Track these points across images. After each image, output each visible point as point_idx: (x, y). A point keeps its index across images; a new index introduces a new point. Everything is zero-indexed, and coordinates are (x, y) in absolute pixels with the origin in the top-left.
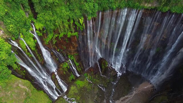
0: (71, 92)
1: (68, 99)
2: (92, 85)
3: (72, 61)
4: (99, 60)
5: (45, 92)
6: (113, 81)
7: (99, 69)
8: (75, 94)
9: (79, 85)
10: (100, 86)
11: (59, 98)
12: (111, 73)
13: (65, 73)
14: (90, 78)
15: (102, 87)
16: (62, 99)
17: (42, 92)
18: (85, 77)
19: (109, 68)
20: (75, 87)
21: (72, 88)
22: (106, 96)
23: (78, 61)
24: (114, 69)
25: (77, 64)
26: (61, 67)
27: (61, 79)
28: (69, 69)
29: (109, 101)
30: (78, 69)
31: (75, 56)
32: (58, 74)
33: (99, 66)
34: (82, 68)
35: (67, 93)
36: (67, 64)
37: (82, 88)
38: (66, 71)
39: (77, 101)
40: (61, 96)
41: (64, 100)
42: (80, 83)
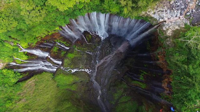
0: (65, 64)
1: (65, 69)
2: (81, 53)
3: (59, 43)
4: (83, 33)
5: (45, 71)
6: (98, 46)
7: (85, 40)
8: (69, 64)
10: (88, 52)
11: (57, 69)
12: (96, 40)
13: (56, 54)
14: (79, 48)
15: (90, 52)
17: (44, 73)
18: (74, 48)
19: (94, 36)
20: (67, 60)
21: (66, 61)
22: (93, 58)
23: (64, 41)
24: (98, 35)
25: (65, 43)
26: (52, 52)
27: (54, 59)
28: (59, 49)
29: (96, 61)
30: (66, 45)
31: (61, 39)
32: (51, 57)
33: (84, 38)
34: (70, 43)
35: (62, 65)
36: (56, 48)
37: (73, 59)
38: (57, 52)
39: (71, 69)
40: (58, 68)
41: (61, 70)
42: (70, 56)
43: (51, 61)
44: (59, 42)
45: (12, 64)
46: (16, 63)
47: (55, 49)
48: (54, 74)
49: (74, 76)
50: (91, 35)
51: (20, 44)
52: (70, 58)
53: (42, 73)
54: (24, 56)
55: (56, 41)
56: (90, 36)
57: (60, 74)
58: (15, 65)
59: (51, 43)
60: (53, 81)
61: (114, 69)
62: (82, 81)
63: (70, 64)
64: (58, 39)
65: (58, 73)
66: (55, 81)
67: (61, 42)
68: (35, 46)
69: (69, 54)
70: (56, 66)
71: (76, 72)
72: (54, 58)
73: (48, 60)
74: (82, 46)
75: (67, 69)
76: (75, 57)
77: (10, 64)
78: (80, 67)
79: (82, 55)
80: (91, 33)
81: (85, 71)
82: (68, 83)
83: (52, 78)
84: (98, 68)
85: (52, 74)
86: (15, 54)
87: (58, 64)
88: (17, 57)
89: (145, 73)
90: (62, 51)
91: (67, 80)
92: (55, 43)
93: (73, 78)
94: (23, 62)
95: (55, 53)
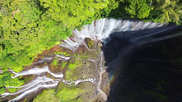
0: (67, 77)
1: (67, 82)
2: (83, 61)
4: (84, 40)
5: (46, 89)
7: (86, 47)
8: (71, 76)
9: (72, 68)
12: (98, 46)
13: (57, 67)
14: (80, 57)
16: (62, 84)
17: (45, 91)
18: (75, 58)
19: (96, 42)
20: (69, 71)
21: (67, 73)
22: (97, 65)
23: (64, 51)
24: (100, 40)
25: (65, 53)
26: (52, 66)
28: (59, 62)
29: (99, 68)
30: (67, 55)
31: (61, 50)
32: (51, 72)
33: (85, 45)
34: (70, 52)
35: (64, 78)
36: (55, 61)
37: (75, 69)
38: (57, 65)
39: (74, 81)
40: (60, 82)
41: (64, 84)
42: (72, 66)
43: (51, 76)
44: (58, 54)
45: (4, 95)
46: (10, 93)
47: (55, 63)
48: (56, 89)
49: (78, 89)
50: (93, 41)
51: (12, 69)
52: (72, 70)
53: (43, 93)
54: (19, 82)
55: (56, 53)
56: (92, 43)
57: (63, 88)
58: (9, 95)
59: (50, 56)
60: (56, 99)
61: (121, 76)
62: (87, 93)
63: (73, 75)
64: (57, 51)
65: (60, 88)
66: (58, 98)
67: (60, 54)
68: (32, 64)
69: (70, 65)
70: (58, 81)
71: (79, 83)
72: (55, 72)
73: (48, 76)
74: (83, 54)
75: (69, 82)
76: (77, 68)
77: (2, 96)
78: (84, 78)
79: (84, 64)
80: (92, 38)
81: (89, 81)
82: (72, 98)
83: (54, 95)
84: (102, 76)
85: (54, 90)
86: (6, 82)
87: (60, 78)
88: (10, 86)
89: (163, 82)
90: (62, 62)
91: (71, 95)
92: (54, 56)
93: (77, 91)
94: (18, 89)
95: (55, 67)
